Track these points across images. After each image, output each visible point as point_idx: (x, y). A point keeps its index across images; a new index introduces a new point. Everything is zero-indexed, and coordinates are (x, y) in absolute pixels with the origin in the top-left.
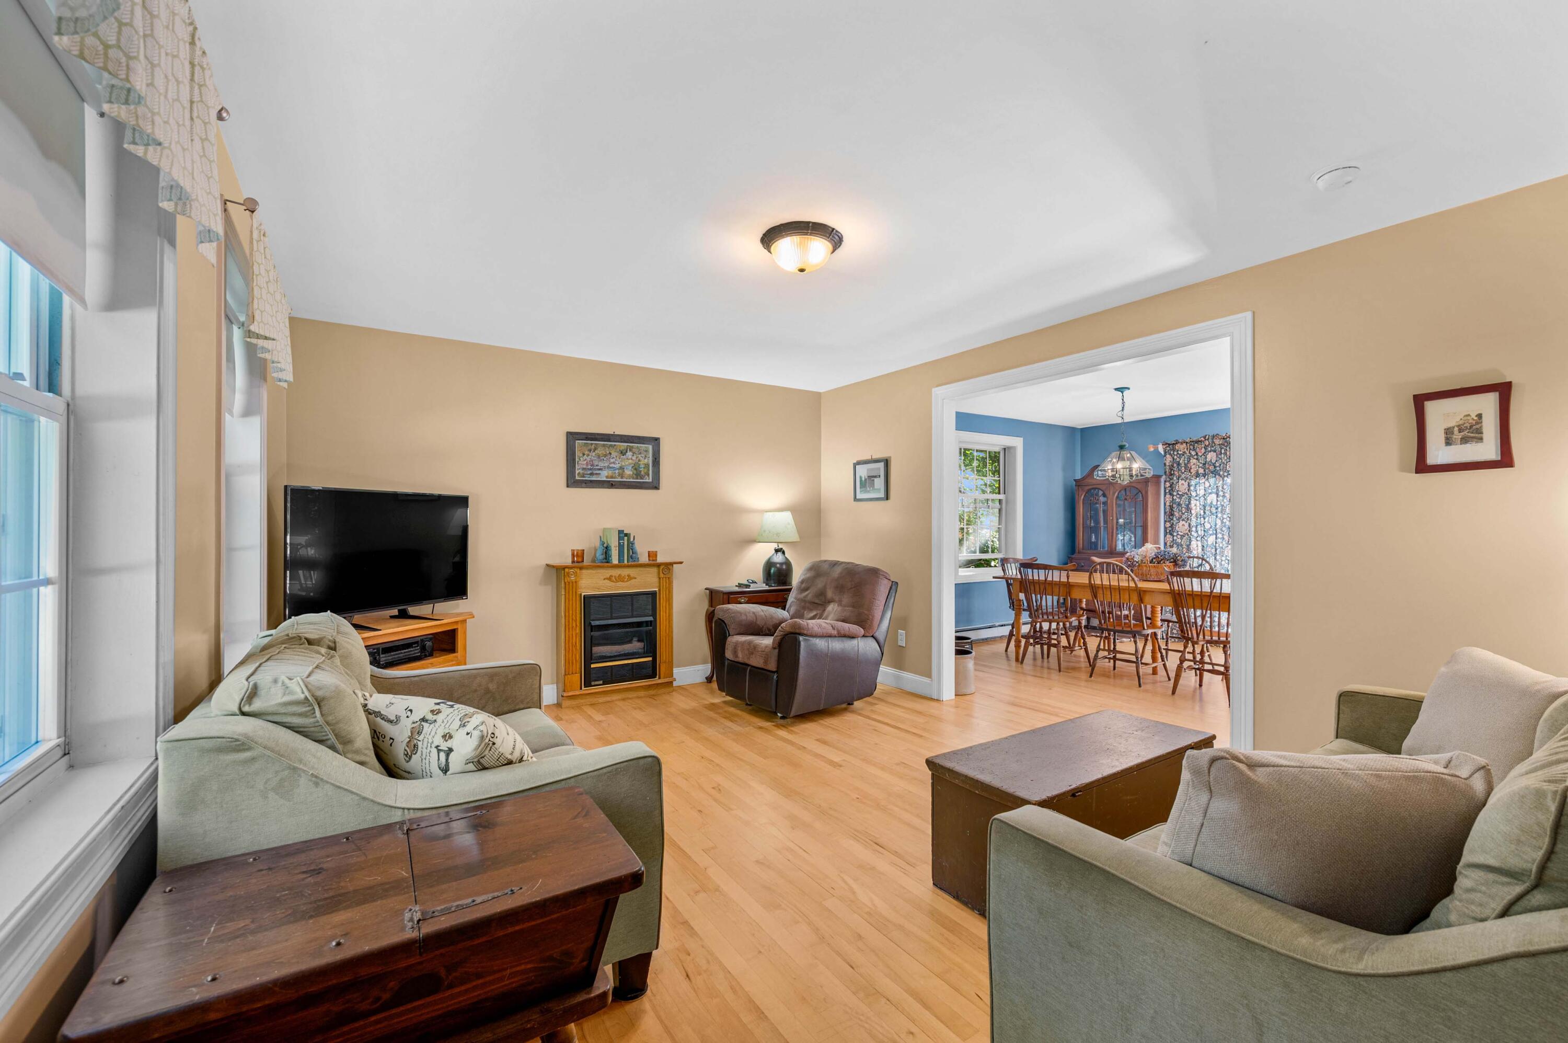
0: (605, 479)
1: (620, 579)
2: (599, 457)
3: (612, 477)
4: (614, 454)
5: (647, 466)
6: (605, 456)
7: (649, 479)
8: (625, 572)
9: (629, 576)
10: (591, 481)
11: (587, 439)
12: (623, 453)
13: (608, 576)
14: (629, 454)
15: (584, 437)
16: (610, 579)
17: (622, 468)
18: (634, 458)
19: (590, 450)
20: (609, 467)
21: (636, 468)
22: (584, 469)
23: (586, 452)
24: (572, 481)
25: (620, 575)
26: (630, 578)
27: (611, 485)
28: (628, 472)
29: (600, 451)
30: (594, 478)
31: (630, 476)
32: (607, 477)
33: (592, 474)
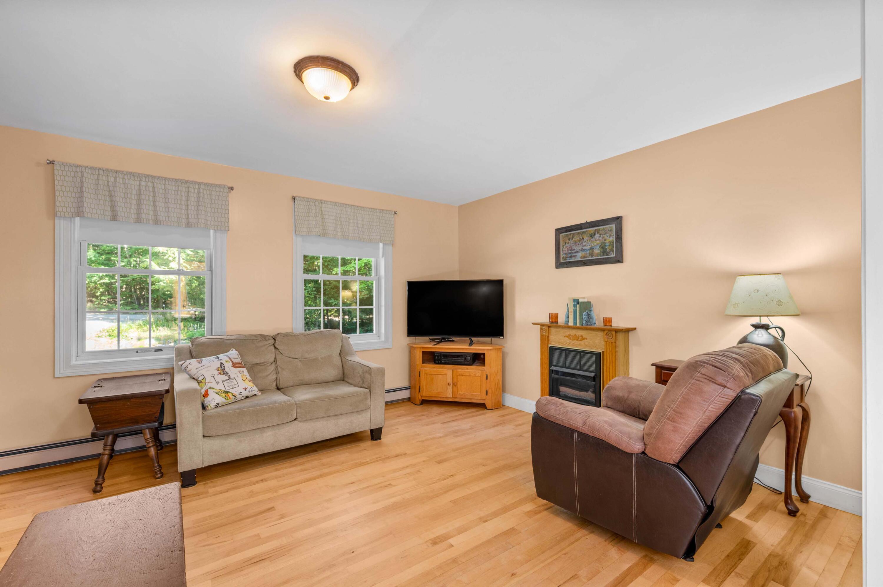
0: (580, 259)
1: (576, 338)
2: (575, 243)
3: (585, 257)
4: (586, 238)
5: (611, 243)
6: (580, 241)
7: (613, 255)
8: (579, 333)
9: (582, 336)
10: (570, 262)
11: (567, 231)
12: (592, 236)
13: (567, 334)
14: (597, 236)
15: (564, 230)
16: (568, 336)
17: (592, 249)
18: (601, 239)
19: (569, 239)
20: (582, 250)
21: (603, 247)
22: (566, 254)
23: (567, 241)
24: (560, 265)
25: (575, 335)
26: (583, 339)
27: (584, 263)
28: (597, 251)
29: (576, 238)
30: (573, 260)
31: (598, 255)
32: (581, 258)
33: (571, 257)
